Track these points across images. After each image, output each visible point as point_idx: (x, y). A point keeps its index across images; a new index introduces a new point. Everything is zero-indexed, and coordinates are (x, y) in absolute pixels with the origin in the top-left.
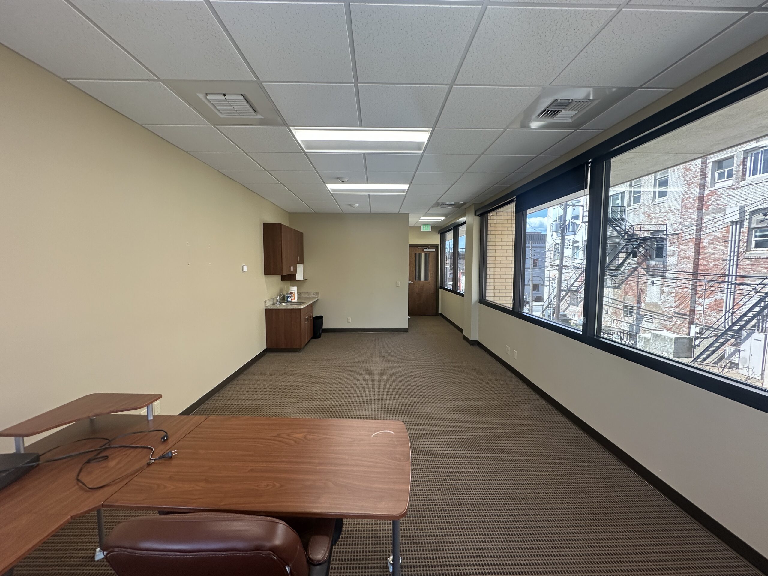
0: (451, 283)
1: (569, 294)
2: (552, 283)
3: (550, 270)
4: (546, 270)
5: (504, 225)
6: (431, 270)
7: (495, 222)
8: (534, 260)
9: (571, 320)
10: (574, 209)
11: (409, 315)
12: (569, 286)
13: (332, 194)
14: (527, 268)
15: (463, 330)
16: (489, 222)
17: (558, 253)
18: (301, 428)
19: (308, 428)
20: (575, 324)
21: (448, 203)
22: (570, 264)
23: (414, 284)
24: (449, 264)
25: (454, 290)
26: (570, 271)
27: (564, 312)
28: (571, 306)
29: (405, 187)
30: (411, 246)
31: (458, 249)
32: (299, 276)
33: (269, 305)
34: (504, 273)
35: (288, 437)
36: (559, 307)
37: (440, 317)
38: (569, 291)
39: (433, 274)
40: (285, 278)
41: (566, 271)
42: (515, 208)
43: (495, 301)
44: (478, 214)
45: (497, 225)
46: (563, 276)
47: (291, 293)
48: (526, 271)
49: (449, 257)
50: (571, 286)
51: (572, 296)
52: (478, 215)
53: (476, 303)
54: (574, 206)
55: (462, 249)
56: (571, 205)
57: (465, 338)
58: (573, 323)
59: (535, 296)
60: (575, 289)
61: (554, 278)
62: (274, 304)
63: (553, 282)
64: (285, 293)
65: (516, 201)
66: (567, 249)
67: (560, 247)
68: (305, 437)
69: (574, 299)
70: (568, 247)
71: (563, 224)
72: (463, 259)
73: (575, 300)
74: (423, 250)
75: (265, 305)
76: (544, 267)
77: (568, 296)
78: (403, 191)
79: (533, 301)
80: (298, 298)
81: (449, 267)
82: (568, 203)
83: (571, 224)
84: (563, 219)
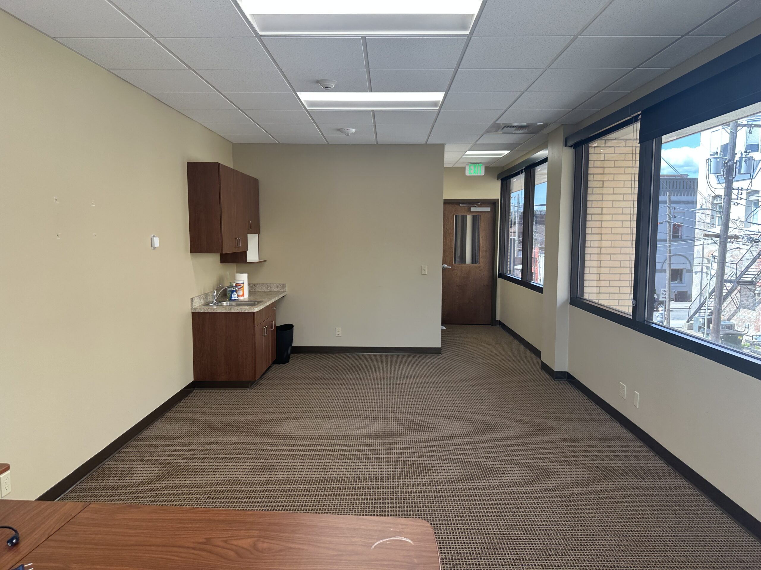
0: (520, 267)
1: (739, 288)
2: (708, 268)
3: (703, 245)
4: (696, 243)
5: (618, 164)
6: (483, 243)
7: (602, 157)
8: (674, 225)
9: (742, 335)
10: (751, 133)
11: (443, 324)
12: (739, 273)
13: (307, 111)
14: (661, 241)
15: (541, 352)
16: (591, 157)
17: (720, 212)
18: (247, 530)
19: (260, 530)
20: (749, 342)
21: (516, 124)
22: (742, 233)
23: (452, 270)
24: (517, 234)
25: (525, 280)
26: (741, 246)
27: (729, 320)
28: (741, 309)
29: (438, 97)
30: (447, 202)
31: (533, 206)
32: (252, 256)
33: (199, 305)
34: (618, 251)
35: (224, 544)
36: (719, 312)
37: (498, 327)
38: (739, 282)
39: (486, 251)
40: (225, 259)
41: (734, 246)
42: (638, 132)
43: (601, 302)
44: (571, 143)
45: (607, 164)
46: (728, 255)
47: (238, 285)
48: (659, 245)
49: (517, 221)
50: (743, 273)
51: (744, 291)
52: (571, 146)
53: (564, 304)
54: (749, 126)
55: (541, 205)
56: (745, 125)
57: (545, 367)
58: (746, 341)
59: (676, 291)
60: (750, 279)
61: (711, 258)
62: (207, 304)
63: (709, 265)
64: (226, 284)
65: (641, 119)
66: (736, 207)
67: (722, 202)
68: (254, 546)
69: (748, 297)
70: (737, 201)
71: (730, 161)
72: (542, 223)
73: (750, 299)
74: (469, 210)
75: (192, 305)
76: (692, 239)
77: (736, 291)
78: (435, 104)
79: (670, 300)
80: (251, 293)
81: (516, 238)
82: (740, 121)
83: (744, 159)
84: (729, 151)
